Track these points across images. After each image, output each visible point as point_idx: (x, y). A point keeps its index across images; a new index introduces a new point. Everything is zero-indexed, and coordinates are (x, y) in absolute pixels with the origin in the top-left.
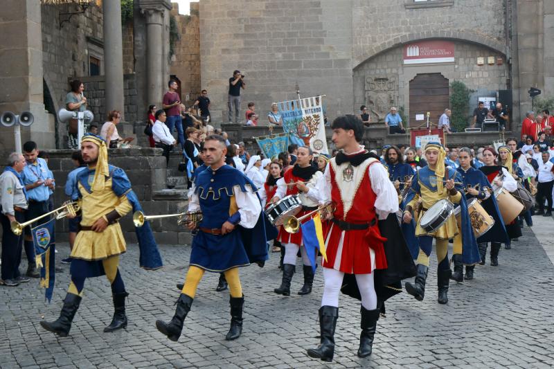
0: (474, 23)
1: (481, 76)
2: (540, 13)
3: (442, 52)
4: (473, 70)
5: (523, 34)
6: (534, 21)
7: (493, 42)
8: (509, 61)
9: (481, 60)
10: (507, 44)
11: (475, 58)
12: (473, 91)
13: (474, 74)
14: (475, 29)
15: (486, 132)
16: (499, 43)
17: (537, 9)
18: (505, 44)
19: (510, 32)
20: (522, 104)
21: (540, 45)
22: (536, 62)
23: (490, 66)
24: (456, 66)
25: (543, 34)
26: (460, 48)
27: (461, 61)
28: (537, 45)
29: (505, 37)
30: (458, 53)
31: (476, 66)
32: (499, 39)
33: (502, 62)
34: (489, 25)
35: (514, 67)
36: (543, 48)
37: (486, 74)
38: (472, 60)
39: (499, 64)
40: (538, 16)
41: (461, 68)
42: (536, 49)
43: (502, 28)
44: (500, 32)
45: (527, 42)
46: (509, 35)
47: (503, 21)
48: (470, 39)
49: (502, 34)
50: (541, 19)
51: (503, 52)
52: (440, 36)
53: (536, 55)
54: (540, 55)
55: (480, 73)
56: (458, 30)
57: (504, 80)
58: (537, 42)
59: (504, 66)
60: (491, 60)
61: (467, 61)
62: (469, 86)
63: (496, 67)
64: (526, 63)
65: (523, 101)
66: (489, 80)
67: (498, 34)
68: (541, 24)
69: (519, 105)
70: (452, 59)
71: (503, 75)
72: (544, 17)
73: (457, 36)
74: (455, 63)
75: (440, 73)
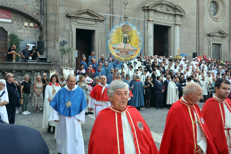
0: (24, 3)
1: (26, 32)
2: (58, 4)
3: (5, 15)
4: (21, 29)
5: (50, 14)
6: (55, 8)
7: (34, 15)
8: (42, 26)
9: (26, 24)
10: (41, 17)
11: (23, 22)
12: (21, 40)
13: (22, 31)
14: (25, 6)
15: (40, 63)
16: (37, 16)
17: (57, 3)
18: (40, 17)
19: (43, 11)
20: (48, 49)
21: (57, 21)
22: (55, 29)
23: (30, 28)
24: (13, 25)
25: (59, 15)
26: (15, 15)
27: (15, 22)
28: (56, 21)
29: (41, 13)
30: (13, 18)
31: (23, 27)
32: (37, 14)
33: (37, 27)
34: (32, 5)
35: (44, 29)
36: (58, 23)
37: (28, 32)
38: (21, 23)
39: (36, 28)
40: (57, 6)
41: (15, 26)
42: (55, 22)
43: (39, 8)
44: (38, 10)
45: (51, 18)
46: (42, 12)
47: (40, 5)
48: (22, 11)
49: (39, 11)
50: (58, 8)
51: (39, 21)
52: (5, 5)
53: (55, 25)
54: (57, 26)
55: (25, 31)
56: (16, 5)
57: (38, 36)
58: (56, 19)
59: (37, 29)
60: (32, 25)
61: (19, 23)
62: (20, 37)
63: (33, 29)
64: (51, 28)
65: (49, 48)
66: (30, 35)
67: (37, 11)
68: (58, 10)
69: (47, 50)
70: (10, 21)
71: (37, 33)
72: (59, 8)
73: (15, 8)
74: (11, 23)
75: (3, 28)
